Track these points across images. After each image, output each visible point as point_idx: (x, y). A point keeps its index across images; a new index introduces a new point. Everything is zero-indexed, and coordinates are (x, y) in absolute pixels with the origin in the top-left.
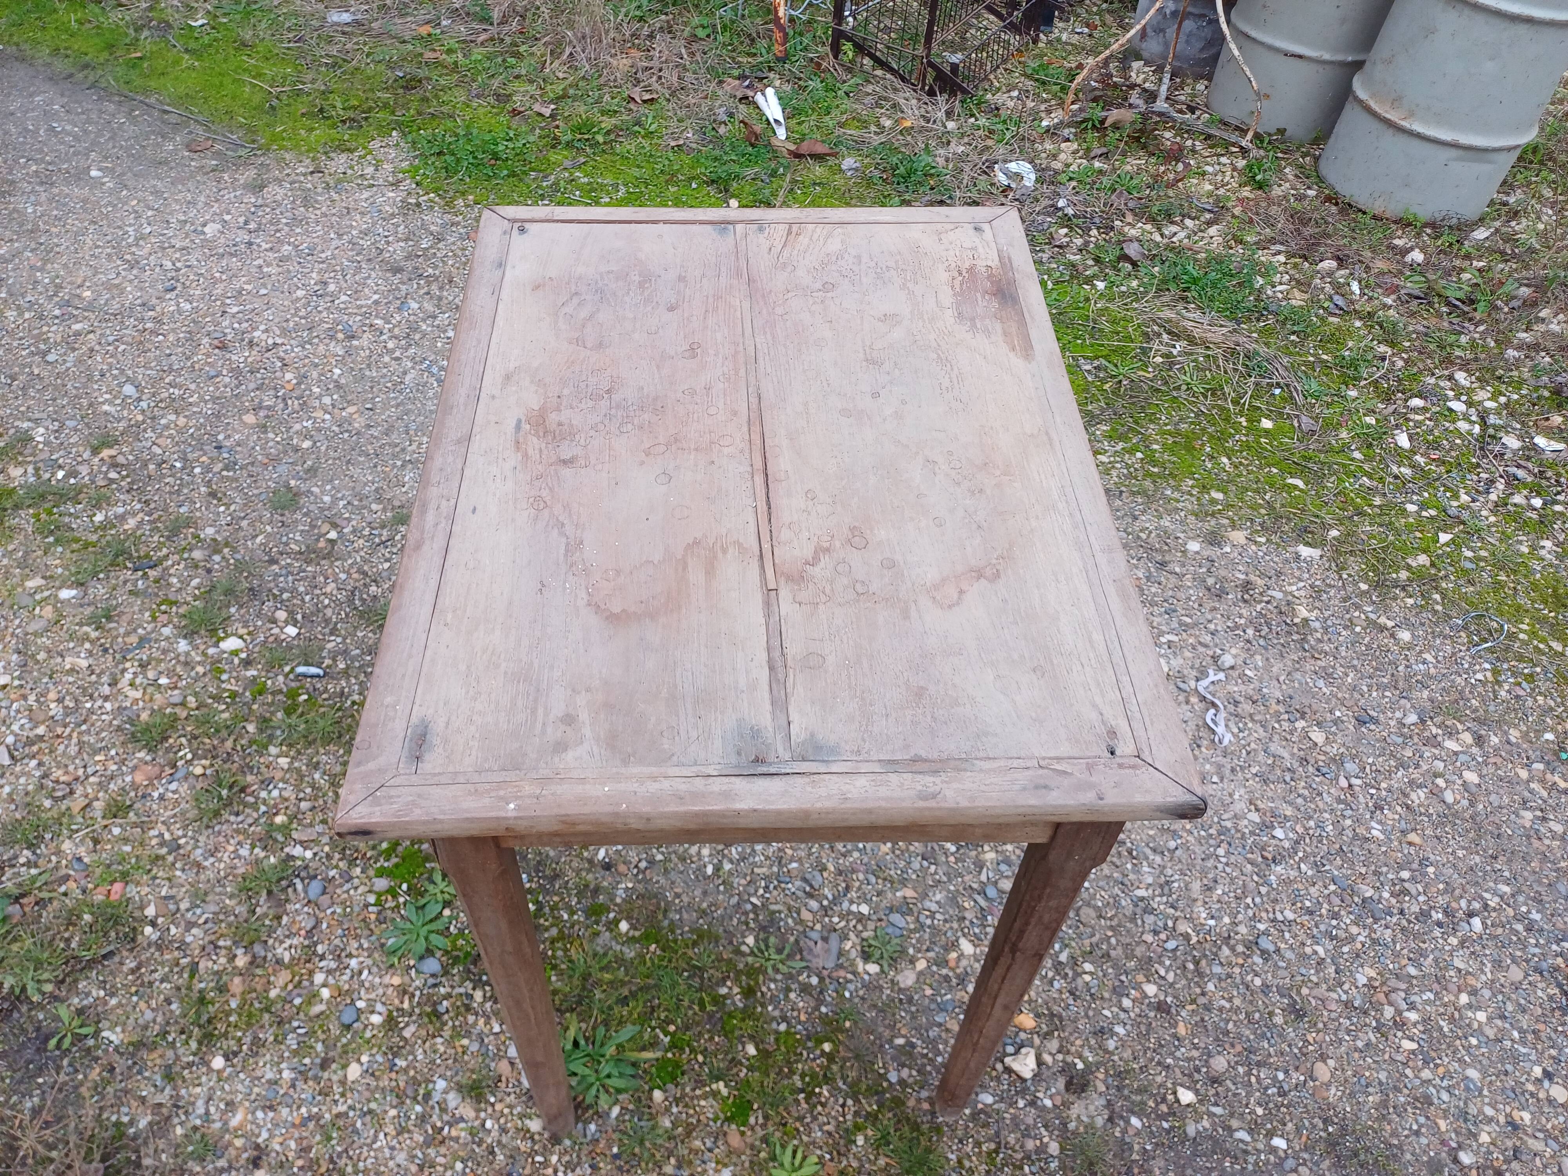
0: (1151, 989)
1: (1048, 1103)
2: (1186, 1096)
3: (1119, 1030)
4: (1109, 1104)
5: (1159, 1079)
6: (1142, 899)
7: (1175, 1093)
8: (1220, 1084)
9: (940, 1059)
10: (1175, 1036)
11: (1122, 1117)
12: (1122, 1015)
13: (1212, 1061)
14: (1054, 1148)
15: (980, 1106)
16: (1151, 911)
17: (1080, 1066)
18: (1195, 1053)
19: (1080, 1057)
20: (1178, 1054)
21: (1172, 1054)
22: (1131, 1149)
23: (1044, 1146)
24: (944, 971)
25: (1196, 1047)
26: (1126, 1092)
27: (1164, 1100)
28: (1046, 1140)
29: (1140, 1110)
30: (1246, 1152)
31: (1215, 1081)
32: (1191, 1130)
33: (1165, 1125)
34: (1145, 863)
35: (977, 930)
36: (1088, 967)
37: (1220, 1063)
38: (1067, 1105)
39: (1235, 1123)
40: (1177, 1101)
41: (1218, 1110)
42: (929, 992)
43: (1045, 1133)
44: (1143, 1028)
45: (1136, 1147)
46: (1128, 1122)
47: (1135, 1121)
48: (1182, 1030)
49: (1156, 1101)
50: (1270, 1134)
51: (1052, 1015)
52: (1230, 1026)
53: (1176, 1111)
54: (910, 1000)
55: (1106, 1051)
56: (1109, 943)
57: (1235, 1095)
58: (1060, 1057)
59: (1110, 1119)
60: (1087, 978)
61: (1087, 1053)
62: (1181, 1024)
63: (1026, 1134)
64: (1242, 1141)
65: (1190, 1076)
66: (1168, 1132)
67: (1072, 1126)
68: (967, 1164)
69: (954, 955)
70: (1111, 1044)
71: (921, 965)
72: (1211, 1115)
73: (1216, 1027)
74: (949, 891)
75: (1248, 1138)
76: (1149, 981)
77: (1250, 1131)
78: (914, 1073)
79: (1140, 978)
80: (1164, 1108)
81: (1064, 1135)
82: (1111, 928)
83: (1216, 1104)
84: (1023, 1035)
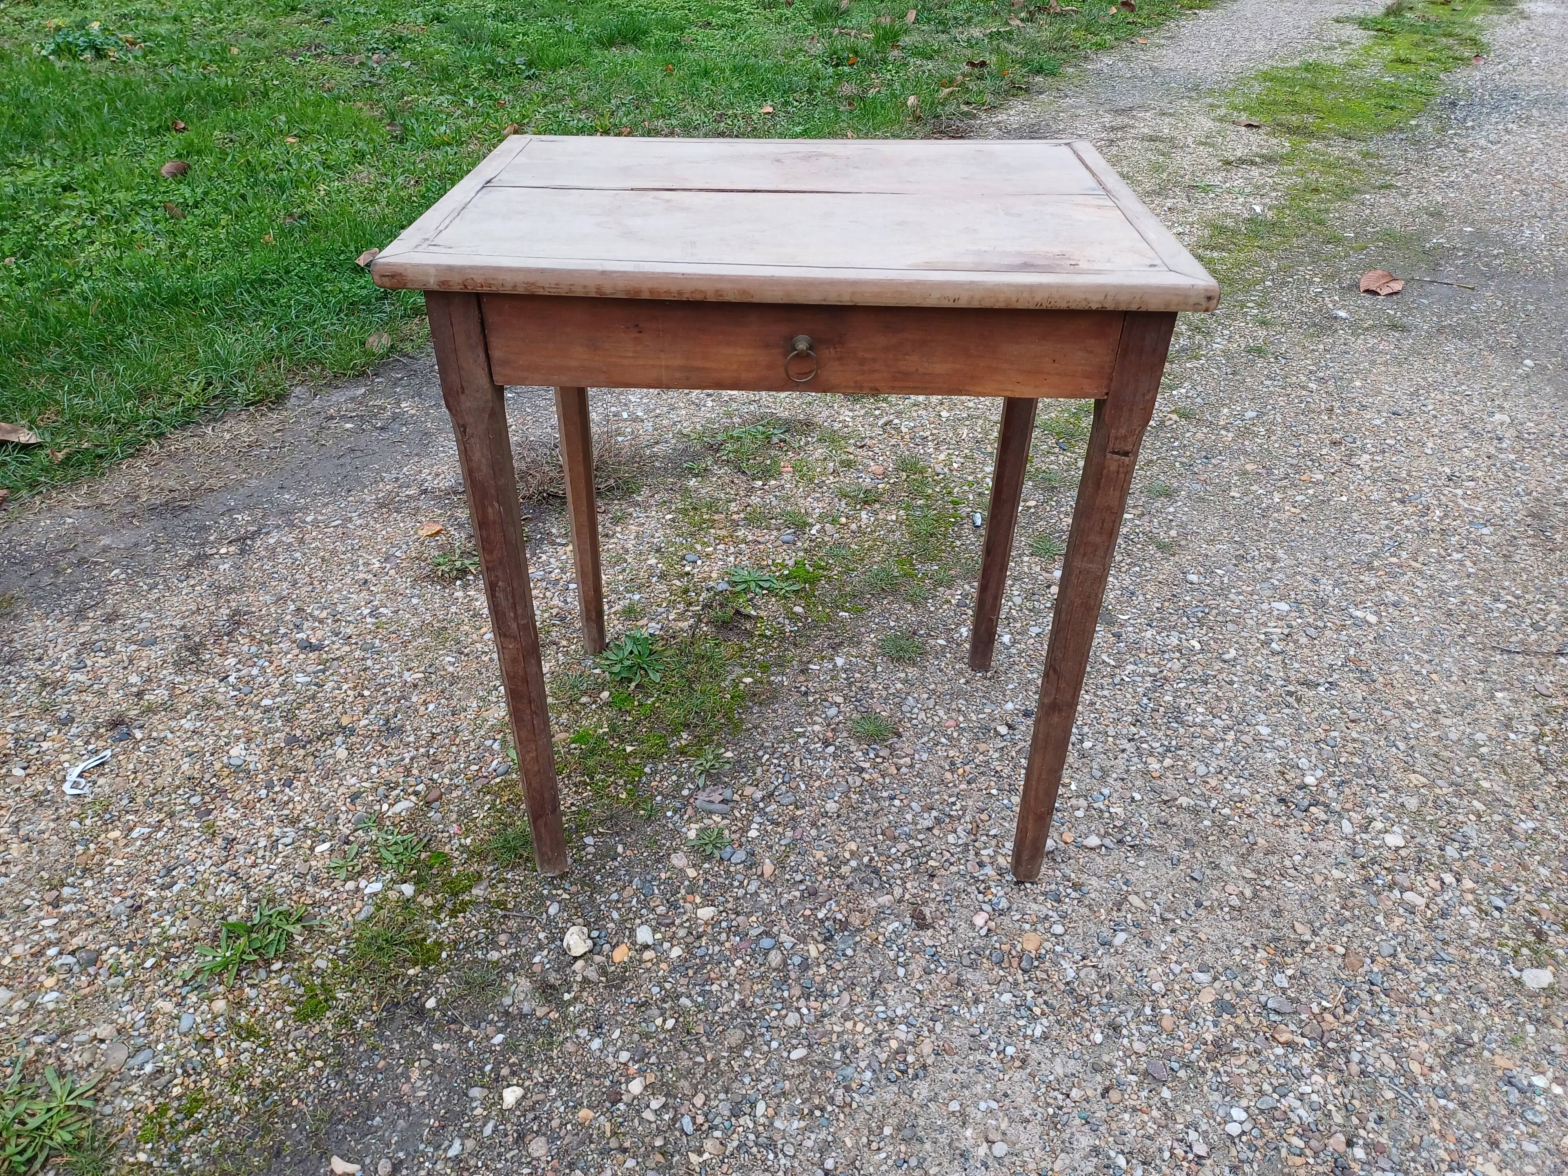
0: (636, 1087)
1: (537, 960)
2: (511, 1096)
3: (596, 1044)
4: (523, 1016)
5: (536, 1074)
6: (753, 1105)
7: (518, 1085)
8: (516, 1142)
9: (598, 878)
10: (578, 1105)
11: (507, 1026)
12: (611, 1049)
13: (543, 1139)
14: (494, 955)
15: (548, 903)
16: (736, 1113)
17: (567, 997)
18: (555, 1123)
19: (575, 999)
20: (559, 1103)
21: (561, 1096)
22: (474, 1026)
23: (499, 948)
24: (683, 892)
25: (562, 1125)
26: (531, 1037)
27: (513, 1073)
28: (504, 952)
29: (509, 1047)
30: (437, 1148)
31: (520, 1138)
32: (475, 1092)
33: (488, 1068)
34: (803, 1124)
35: (724, 924)
36: (670, 1023)
37: (538, 1147)
38: (531, 976)
39: (470, 1144)
40: (509, 1086)
41: (488, 1130)
42: (663, 876)
43: (510, 951)
44: (594, 1069)
45: (475, 1032)
46: (500, 1031)
47: (499, 1038)
48: (585, 1114)
49: (514, 1064)
51: (624, 980)
53: (497, 1083)
54: (658, 861)
55: (577, 1026)
56: (698, 1054)
57: (500, 1155)
58: (579, 978)
59: (507, 1013)
60: (659, 1021)
61: (579, 1007)
62: (591, 1114)
63: (514, 937)
64: (450, 1146)
65: (533, 1108)
66: (481, 1069)
67: (510, 976)
68: (501, 885)
69: (698, 900)
70: (583, 1033)
71: (691, 873)
72: (487, 1119)
73: (581, 1155)
74: (770, 904)
75: (451, 1153)
76: (646, 1087)
77: (457, 1159)
78: (589, 857)
79: (651, 1078)
80: (505, 1071)
81: (504, 968)
82: (715, 1062)
83: (495, 1129)
84: (607, 947)
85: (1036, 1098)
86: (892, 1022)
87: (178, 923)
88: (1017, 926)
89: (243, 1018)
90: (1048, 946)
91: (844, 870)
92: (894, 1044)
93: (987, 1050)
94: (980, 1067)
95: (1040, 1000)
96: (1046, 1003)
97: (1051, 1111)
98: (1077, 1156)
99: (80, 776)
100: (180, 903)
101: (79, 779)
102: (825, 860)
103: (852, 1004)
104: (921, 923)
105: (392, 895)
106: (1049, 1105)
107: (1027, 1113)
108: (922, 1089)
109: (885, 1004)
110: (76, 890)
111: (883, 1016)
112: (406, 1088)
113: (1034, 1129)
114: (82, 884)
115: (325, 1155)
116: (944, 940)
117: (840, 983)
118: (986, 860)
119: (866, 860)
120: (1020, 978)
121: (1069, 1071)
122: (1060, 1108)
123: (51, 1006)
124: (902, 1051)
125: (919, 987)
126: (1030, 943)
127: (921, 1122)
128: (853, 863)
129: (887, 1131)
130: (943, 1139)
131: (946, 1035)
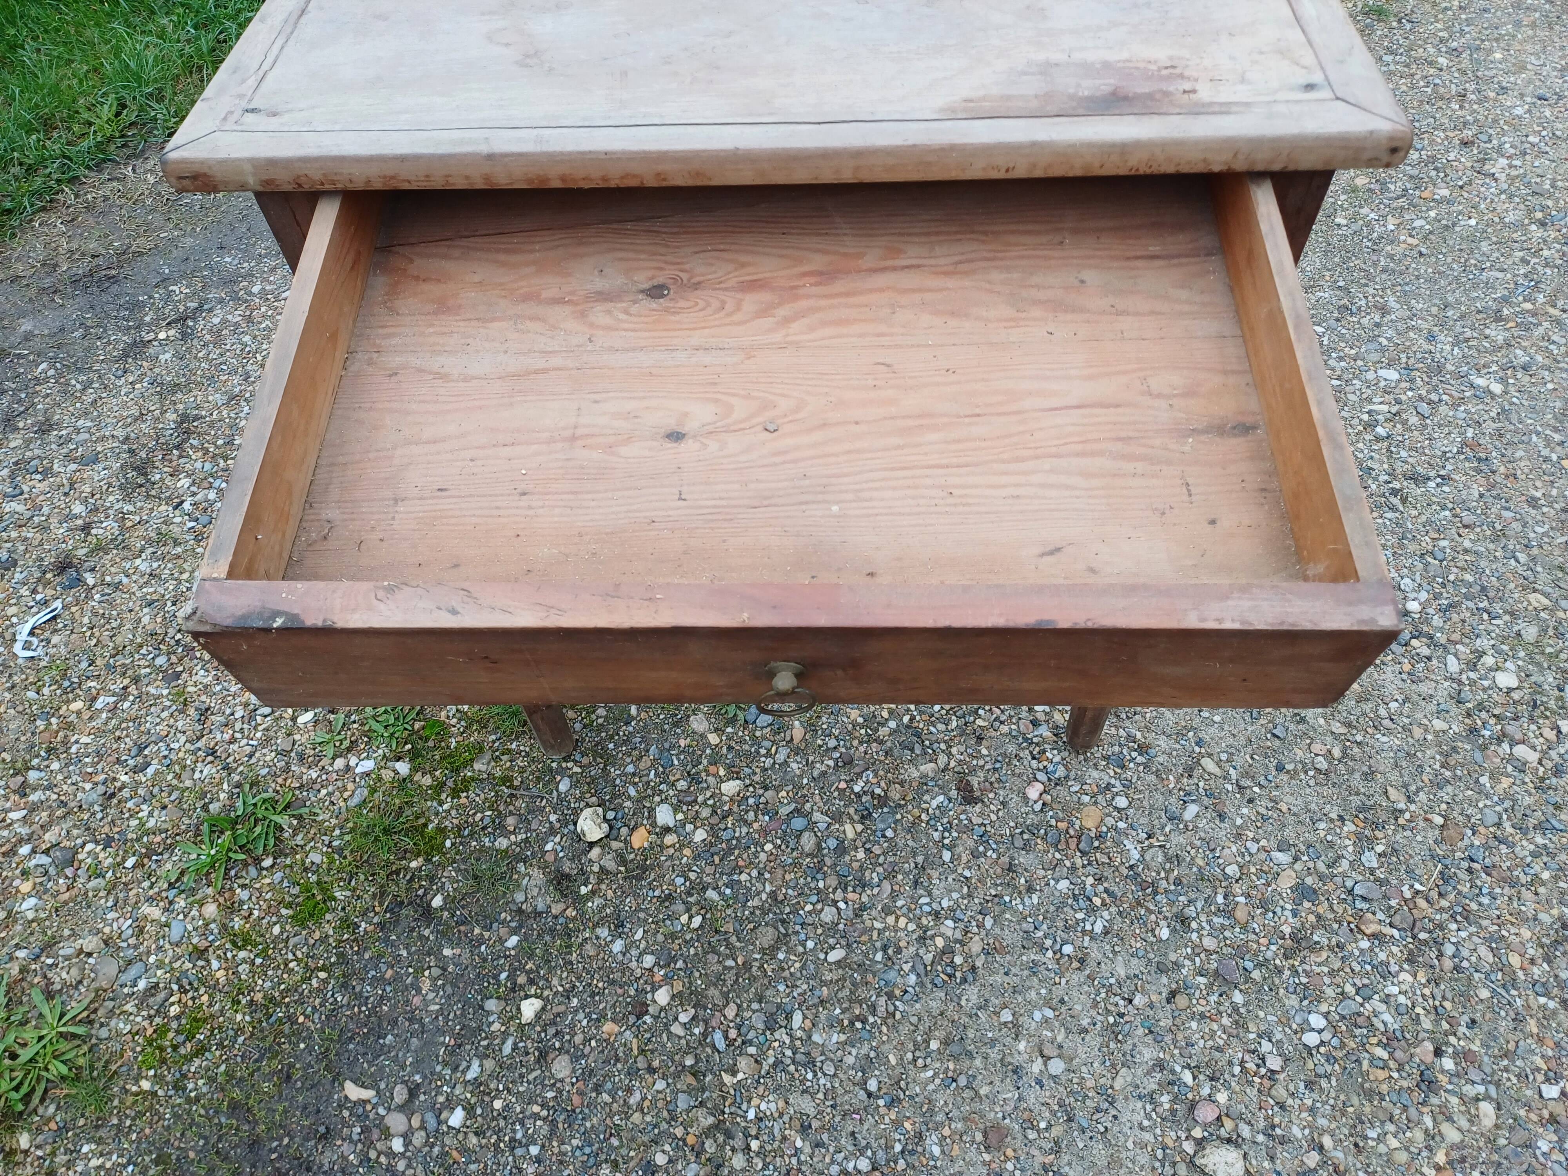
0: (662, 997)
1: (549, 847)
2: (529, 1008)
3: (618, 946)
4: (537, 914)
5: (555, 982)
6: (789, 1017)
7: (536, 996)
8: (538, 1061)
9: (611, 746)
10: (602, 1017)
11: (521, 926)
12: (634, 952)
13: (566, 1057)
14: (502, 843)
15: (558, 778)
16: (771, 1026)
17: (584, 890)
18: (578, 1039)
19: (593, 892)
20: (581, 1016)
21: (583, 1007)
22: (485, 928)
23: (506, 834)
24: (705, 762)
25: (587, 1041)
26: (547, 938)
27: (531, 982)
28: (513, 837)
29: (525, 950)
30: (455, 1069)
31: (543, 1056)
32: (491, 1005)
33: (504, 976)
34: (843, 1037)
35: (751, 801)
36: (697, 921)
37: (561, 1067)
38: (544, 866)
39: (489, 1064)
40: (527, 997)
41: (507, 1049)
42: (682, 743)
43: (519, 837)
44: (617, 976)
45: (486, 935)
46: (514, 932)
47: (513, 940)
48: (609, 1027)
49: (531, 971)
50: (470, 1110)
51: (645, 869)
52: (606, 1097)
53: (514, 993)
54: (676, 725)
55: (596, 925)
56: (727, 957)
57: (522, 1076)
58: (596, 868)
59: (520, 911)
60: (684, 918)
61: (598, 901)
62: (616, 1029)
63: (524, 820)
64: (468, 1067)
65: (553, 1023)
66: (496, 977)
67: (521, 867)
68: (505, 758)
69: (722, 772)
70: (603, 932)
71: (713, 739)
72: (505, 1035)
73: (607, 1076)
74: (801, 776)
75: (470, 1076)
76: (673, 997)
77: (476, 1082)
78: (600, 721)
79: (678, 986)
80: (522, 979)
81: (513, 858)
82: (747, 966)
83: (515, 1047)
84: (624, 831)
85: (1095, 1004)
86: (936, 915)
87: (156, 813)
88: (1075, 798)
89: (237, 923)
90: (1110, 821)
91: (883, 732)
92: (940, 942)
93: (1043, 949)
94: (1033, 968)
95: (1101, 888)
96: (1106, 891)
97: (1111, 1020)
98: (1139, 1072)
99: (32, 633)
100: (156, 790)
101: (29, 639)
102: (860, 720)
103: (894, 896)
104: (969, 797)
105: (387, 775)
106: (1109, 1012)
107: (1085, 1022)
108: (971, 995)
109: (930, 894)
110: (43, 774)
111: (927, 909)
112: (417, 1001)
113: (1094, 1040)
114: (48, 767)
115: (338, 1079)
116: (993, 817)
117: (880, 870)
118: (1041, 717)
119: (906, 719)
120: (1079, 862)
121: (1131, 972)
122: (1121, 1015)
123: (30, 915)
124: (949, 950)
125: (967, 873)
126: (1090, 819)
127: (971, 1034)
128: (892, 724)
129: (934, 1045)
130: (994, 1054)
131: (997, 930)
